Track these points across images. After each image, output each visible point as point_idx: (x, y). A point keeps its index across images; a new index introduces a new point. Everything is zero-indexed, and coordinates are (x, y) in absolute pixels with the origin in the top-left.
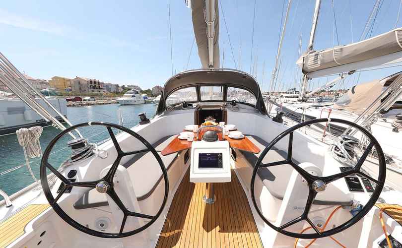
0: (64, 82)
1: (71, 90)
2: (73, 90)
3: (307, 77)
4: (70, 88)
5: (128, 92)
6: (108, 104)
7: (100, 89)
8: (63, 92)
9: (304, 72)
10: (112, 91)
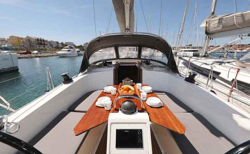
0: (19, 40)
1: (23, 46)
2: (25, 46)
3: (209, 37)
4: (23, 44)
5: (65, 47)
6: (51, 56)
7: (45, 45)
8: (18, 47)
9: (207, 33)
10: (54, 46)
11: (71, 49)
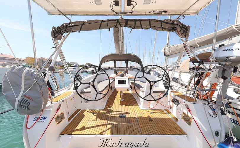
0: (33, 60)
3: (167, 58)
9: (165, 55)
10: (61, 65)
11: (76, 68)
